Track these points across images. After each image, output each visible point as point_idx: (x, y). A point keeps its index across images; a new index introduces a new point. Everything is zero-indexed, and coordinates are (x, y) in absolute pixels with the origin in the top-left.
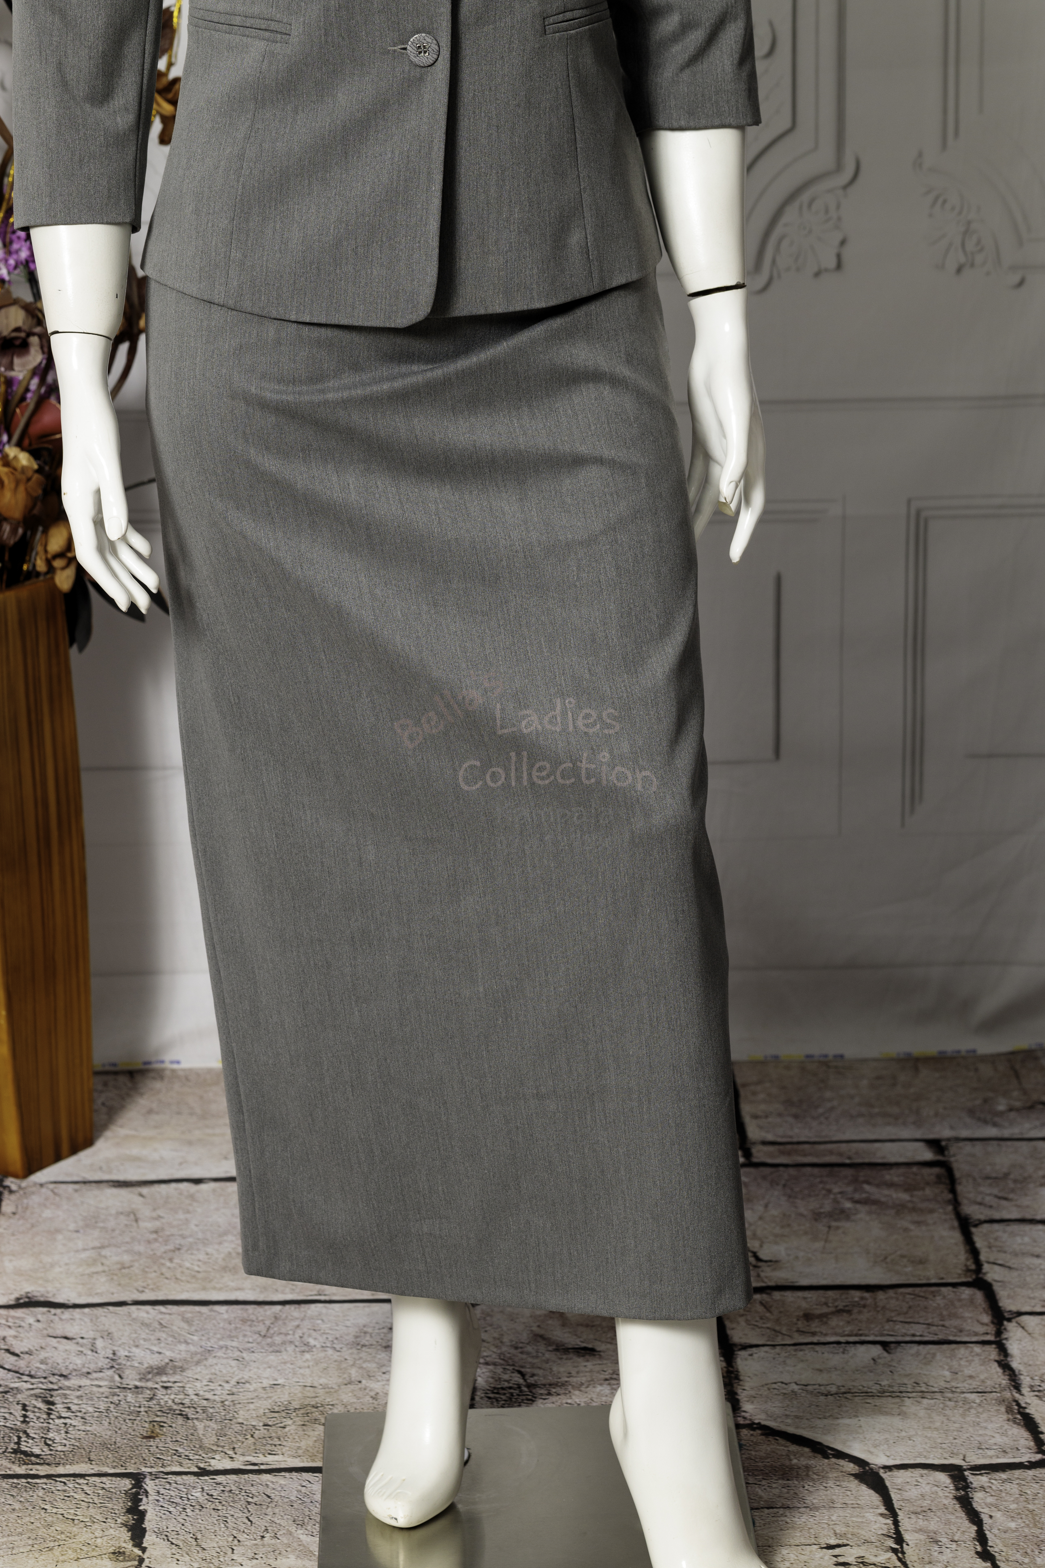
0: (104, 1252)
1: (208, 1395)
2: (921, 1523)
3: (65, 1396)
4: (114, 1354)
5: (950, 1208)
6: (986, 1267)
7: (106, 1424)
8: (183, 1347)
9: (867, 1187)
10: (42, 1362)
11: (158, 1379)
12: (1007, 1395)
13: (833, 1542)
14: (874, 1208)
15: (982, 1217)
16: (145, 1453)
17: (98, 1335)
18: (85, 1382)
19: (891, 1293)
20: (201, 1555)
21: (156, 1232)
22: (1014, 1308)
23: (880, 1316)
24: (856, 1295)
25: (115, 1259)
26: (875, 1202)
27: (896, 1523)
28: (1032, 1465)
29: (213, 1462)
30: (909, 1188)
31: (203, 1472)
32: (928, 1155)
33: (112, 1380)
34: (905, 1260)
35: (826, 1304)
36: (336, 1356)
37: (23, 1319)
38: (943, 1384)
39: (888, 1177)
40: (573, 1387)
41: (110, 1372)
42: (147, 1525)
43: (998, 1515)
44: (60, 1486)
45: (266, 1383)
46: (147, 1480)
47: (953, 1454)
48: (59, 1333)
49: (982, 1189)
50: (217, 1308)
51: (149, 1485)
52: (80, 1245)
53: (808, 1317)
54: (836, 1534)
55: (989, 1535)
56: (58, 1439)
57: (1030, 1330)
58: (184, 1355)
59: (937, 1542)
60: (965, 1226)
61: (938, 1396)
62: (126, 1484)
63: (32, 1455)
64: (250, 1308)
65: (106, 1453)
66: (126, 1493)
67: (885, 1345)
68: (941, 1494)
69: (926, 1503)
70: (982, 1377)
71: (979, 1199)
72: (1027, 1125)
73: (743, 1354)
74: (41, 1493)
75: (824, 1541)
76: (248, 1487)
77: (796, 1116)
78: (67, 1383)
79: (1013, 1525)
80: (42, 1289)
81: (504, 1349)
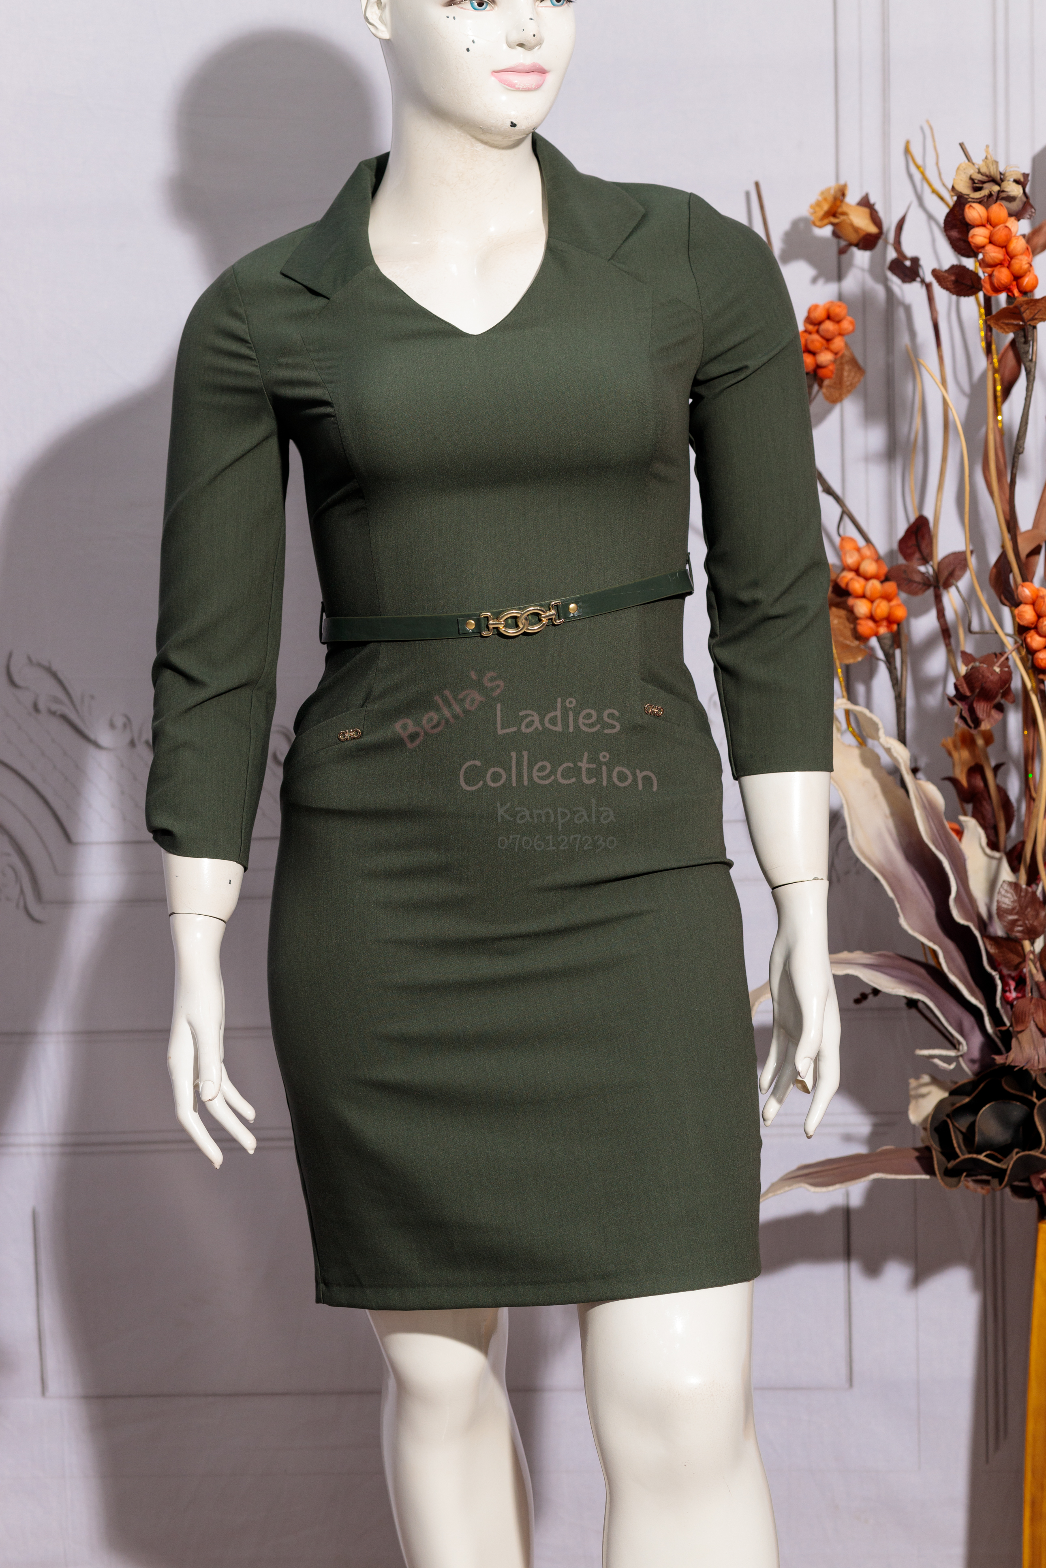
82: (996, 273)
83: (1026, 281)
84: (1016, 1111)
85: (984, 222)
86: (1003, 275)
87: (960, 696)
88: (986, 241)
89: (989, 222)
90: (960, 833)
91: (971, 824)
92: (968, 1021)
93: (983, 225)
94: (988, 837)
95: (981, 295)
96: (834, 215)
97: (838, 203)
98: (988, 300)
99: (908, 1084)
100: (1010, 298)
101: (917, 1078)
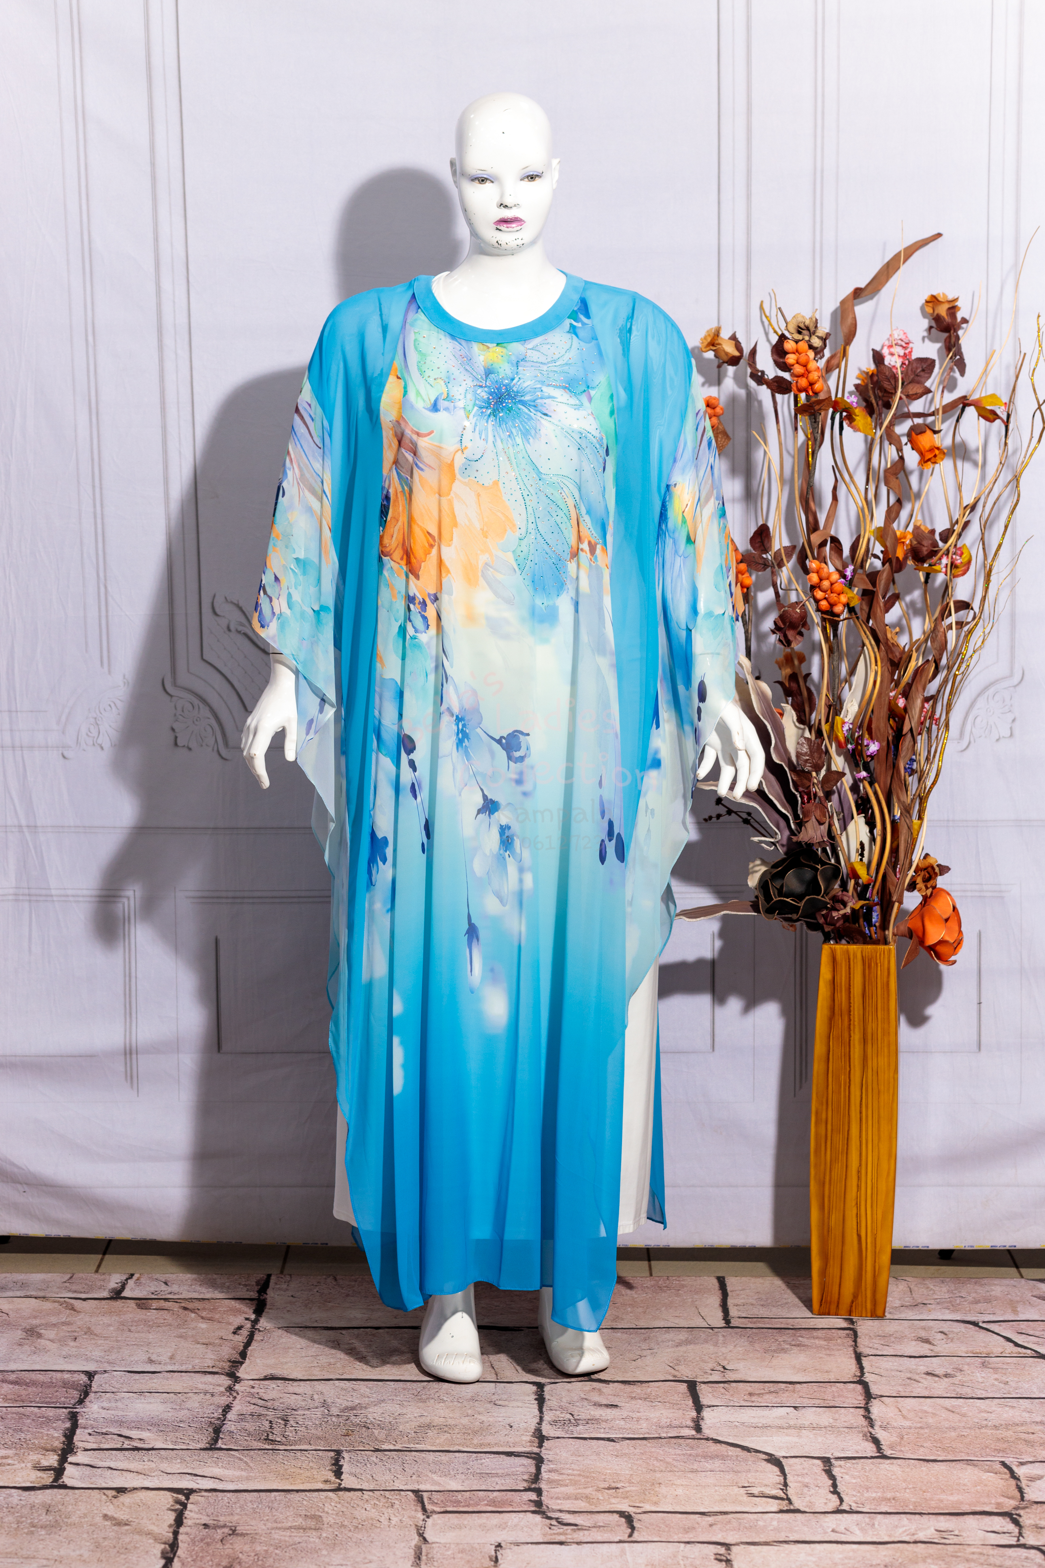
0: (318, 1358)
1: (381, 1419)
2: (800, 1479)
3: (295, 1418)
4: (325, 1401)
5: (852, 1348)
6: (866, 1375)
7: (320, 1429)
8: (367, 1399)
9: (800, 1339)
10: (281, 1403)
11: (351, 1412)
12: (866, 1429)
13: (746, 1485)
14: (802, 1348)
15: (870, 1354)
16: (343, 1441)
17: (315, 1393)
18: (306, 1412)
19: (805, 1385)
20: (375, 1482)
21: (351, 1350)
22: (879, 1394)
23: (795, 1395)
24: (783, 1386)
25: (325, 1361)
26: (804, 1346)
27: (785, 1479)
28: (872, 1458)
29: (383, 1446)
30: (828, 1339)
31: (377, 1450)
32: (844, 1324)
33: (323, 1411)
34: (817, 1372)
35: (764, 1389)
36: (459, 1405)
37: (269, 1385)
38: (827, 1424)
39: (815, 1334)
40: (602, 1421)
41: (322, 1409)
42: (343, 1470)
43: (846, 1477)
44: (293, 1454)
45: (416, 1415)
46: (344, 1453)
47: (826, 1453)
48: (291, 1392)
49: (874, 1341)
50: (388, 1383)
51: (345, 1455)
52: (304, 1355)
53: (750, 1394)
54: (748, 1482)
55: (838, 1484)
56: (291, 1435)
57: (886, 1403)
58: (367, 1402)
59: (807, 1487)
60: (858, 1357)
61: (823, 1429)
62: (332, 1454)
63: (276, 1441)
64: (408, 1384)
65: (319, 1441)
66: (331, 1458)
67: (795, 1408)
68: (814, 1468)
69: (806, 1471)
70: (852, 1422)
71: (871, 1345)
72: (911, 1314)
73: (708, 1409)
74: (281, 1457)
75: (740, 1485)
76: (404, 1457)
77: (762, 1305)
78: (296, 1413)
79: (854, 1481)
80: (280, 1373)
81: (562, 1404)
82: (799, 381)
83: (817, 387)
84: (808, 874)
85: (795, 351)
86: (803, 382)
87: (777, 629)
88: (795, 362)
89: (797, 352)
90: (782, 715)
91: (788, 709)
92: (782, 823)
93: (794, 353)
94: (797, 716)
95: (792, 394)
96: (713, 345)
97: (716, 337)
98: (796, 397)
99: (749, 865)
100: (808, 396)
101: (753, 862)
